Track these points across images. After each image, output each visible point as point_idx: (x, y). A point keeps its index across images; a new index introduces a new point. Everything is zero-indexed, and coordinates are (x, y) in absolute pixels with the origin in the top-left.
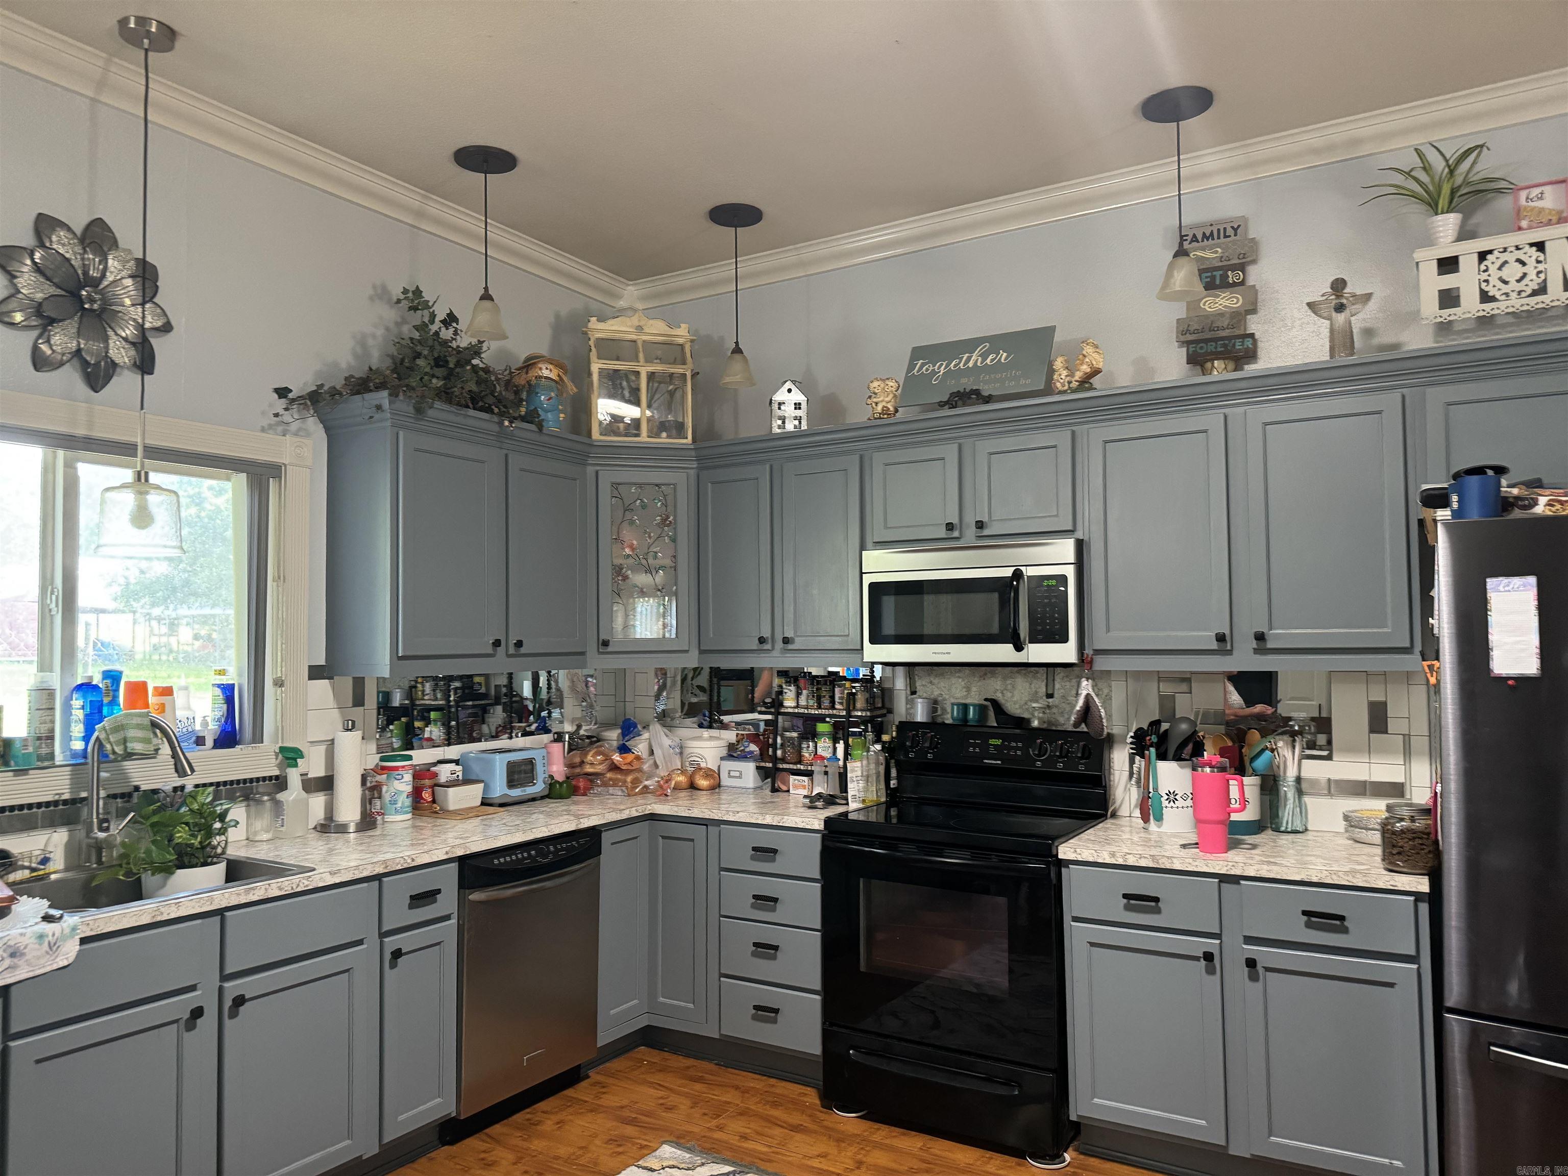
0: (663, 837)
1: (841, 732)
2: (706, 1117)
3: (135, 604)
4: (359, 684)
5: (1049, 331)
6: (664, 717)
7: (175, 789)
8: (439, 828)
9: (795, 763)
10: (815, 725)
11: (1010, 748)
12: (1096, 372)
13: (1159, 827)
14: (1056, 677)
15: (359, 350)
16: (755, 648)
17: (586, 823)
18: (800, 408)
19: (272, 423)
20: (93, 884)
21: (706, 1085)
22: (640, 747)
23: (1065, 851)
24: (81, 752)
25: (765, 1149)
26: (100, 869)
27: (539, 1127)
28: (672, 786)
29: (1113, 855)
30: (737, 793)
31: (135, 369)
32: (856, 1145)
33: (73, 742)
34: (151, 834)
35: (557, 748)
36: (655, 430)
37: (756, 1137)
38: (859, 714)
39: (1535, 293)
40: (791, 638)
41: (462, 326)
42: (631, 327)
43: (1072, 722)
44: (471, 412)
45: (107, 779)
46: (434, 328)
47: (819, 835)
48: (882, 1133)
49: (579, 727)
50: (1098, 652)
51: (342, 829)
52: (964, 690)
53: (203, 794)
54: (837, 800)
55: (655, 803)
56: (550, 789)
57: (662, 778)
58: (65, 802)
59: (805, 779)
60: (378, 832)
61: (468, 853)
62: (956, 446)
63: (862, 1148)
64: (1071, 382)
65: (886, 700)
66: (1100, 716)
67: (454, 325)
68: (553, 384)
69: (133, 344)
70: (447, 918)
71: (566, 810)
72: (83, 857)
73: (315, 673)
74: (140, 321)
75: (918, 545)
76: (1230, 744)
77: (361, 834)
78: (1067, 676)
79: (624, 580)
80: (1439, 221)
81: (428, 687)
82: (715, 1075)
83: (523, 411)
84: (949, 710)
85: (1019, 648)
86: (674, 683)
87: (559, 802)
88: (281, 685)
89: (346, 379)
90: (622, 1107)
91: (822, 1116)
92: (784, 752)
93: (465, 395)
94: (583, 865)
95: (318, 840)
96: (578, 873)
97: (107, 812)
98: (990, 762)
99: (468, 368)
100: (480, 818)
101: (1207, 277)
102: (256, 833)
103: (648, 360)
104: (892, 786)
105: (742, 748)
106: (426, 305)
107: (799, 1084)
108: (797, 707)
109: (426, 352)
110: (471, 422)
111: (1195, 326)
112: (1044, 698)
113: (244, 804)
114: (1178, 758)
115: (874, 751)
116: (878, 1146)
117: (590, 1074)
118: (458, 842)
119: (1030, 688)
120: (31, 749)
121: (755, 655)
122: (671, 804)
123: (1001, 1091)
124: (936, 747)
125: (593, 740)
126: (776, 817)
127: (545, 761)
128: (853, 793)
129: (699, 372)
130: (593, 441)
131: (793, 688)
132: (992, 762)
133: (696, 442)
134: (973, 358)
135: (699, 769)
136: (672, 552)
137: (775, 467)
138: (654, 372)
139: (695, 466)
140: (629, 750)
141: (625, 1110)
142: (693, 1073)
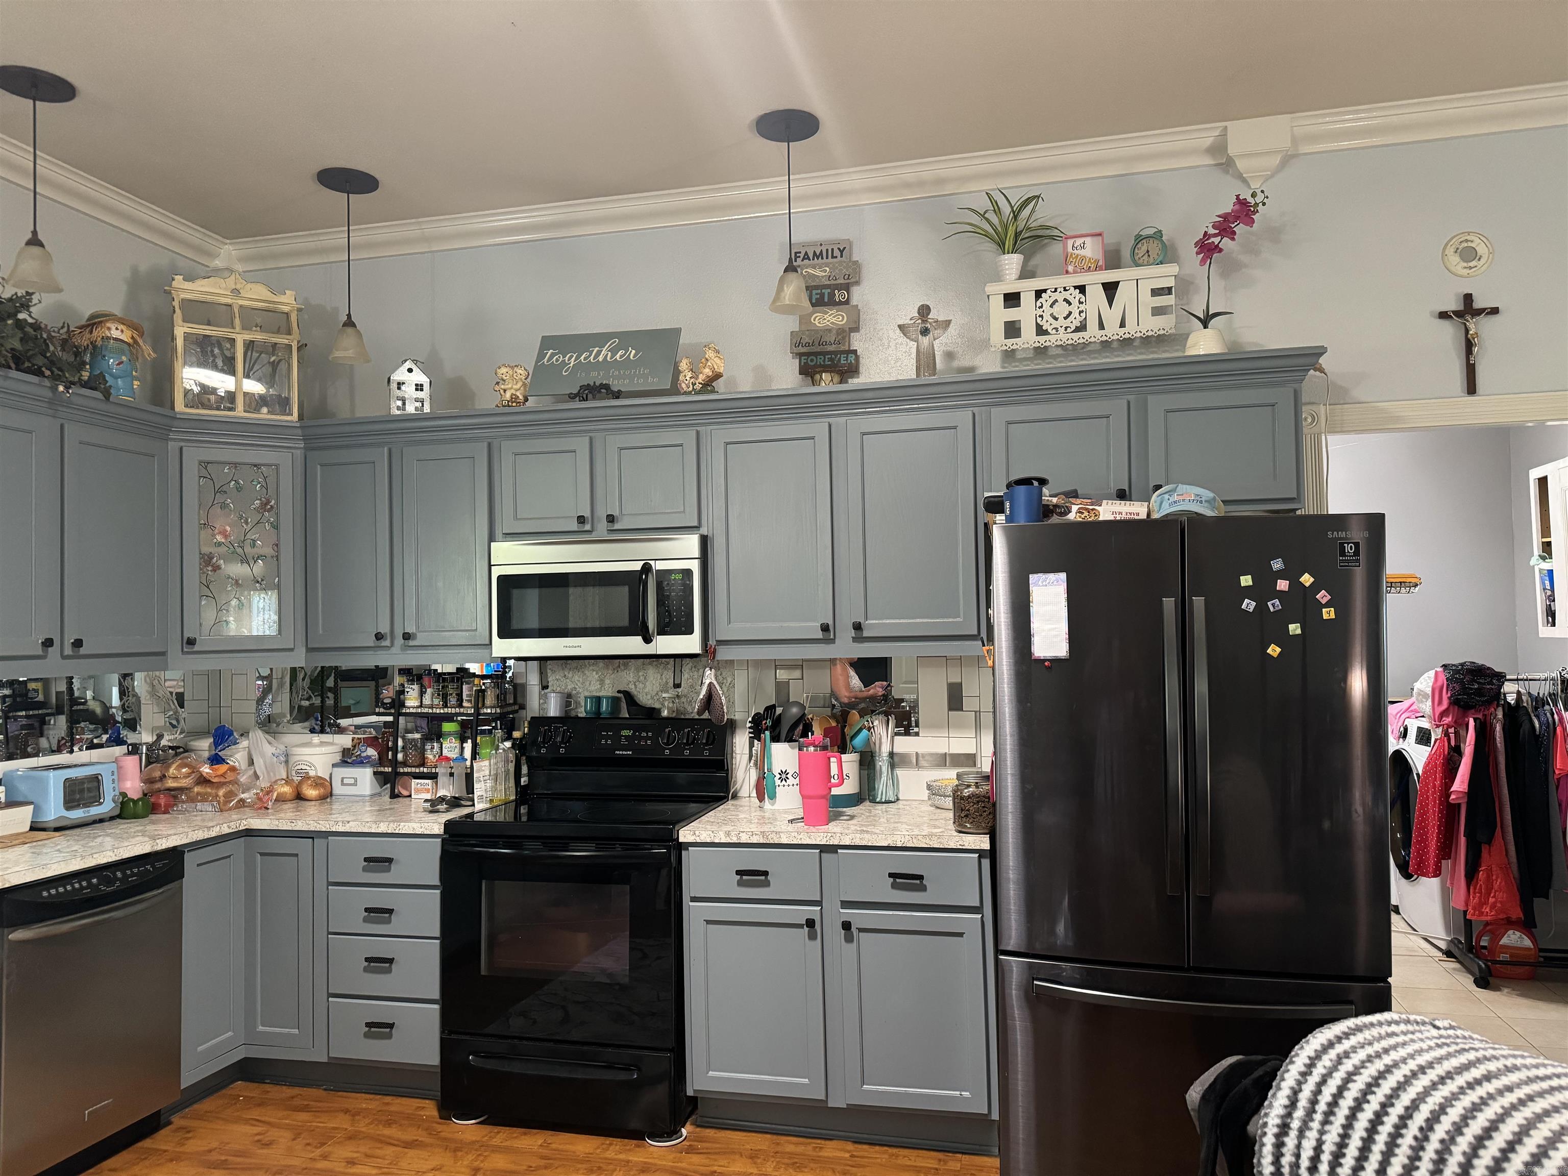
0: (262, 854)
1: (469, 731)
2: (309, 1148)
5: (676, 333)
6: (268, 724)
9: (418, 766)
10: (442, 725)
11: (641, 738)
12: (718, 376)
13: (773, 805)
14: (682, 668)
16: (373, 645)
17: (164, 844)
18: (422, 390)
21: (312, 1113)
22: (237, 756)
23: (685, 835)
25: (374, 1172)
28: (274, 798)
29: (728, 834)
30: (352, 802)
32: (474, 1152)
35: (131, 761)
36: (254, 404)
37: (366, 1160)
38: (489, 711)
39: (1077, 330)
40: (413, 633)
42: (226, 289)
43: (696, 710)
44: (14, 373)
47: (439, 840)
48: (502, 1136)
49: (160, 737)
50: (720, 642)
52: (599, 682)
54: (462, 802)
55: (252, 817)
56: (121, 808)
57: (262, 790)
59: (429, 782)
61: (7, 886)
62: (587, 439)
63: (480, 1155)
64: (695, 384)
65: (519, 695)
66: (721, 703)
68: (126, 347)
71: (140, 831)
75: (549, 538)
76: (834, 724)
78: (693, 666)
79: (215, 571)
80: (1005, 260)
82: (321, 1102)
83: (85, 375)
84: (583, 703)
85: (648, 640)
86: (281, 685)
87: (134, 822)
90: (210, 1151)
91: (439, 1128)
92: (406, 756)
93: (6, 354)
94: (160, 891)
98: (622, 752)
99: (10, 322)
100: (28, 845)
101: (817, 294)
103: (245, 327)
104: (522, 784)
105: (358, 753)
107: (417, 1098)
108: (421, 706)
110: (13, 385)
111: (806, 339)
112: (673, 688)
114: (789, 739)
115: (504, 750)
116: (497, 1149)
117: (173, 1120)
119: (661, 679)
121: (372, 652)
122: (272, 817)
123: (622, 1076)
124: (568, 741)
125: (178, 751)
126: (391, 825)
127: (115, 777)
128: (479, 793)
129: (306, 345)
130: (176, 413)
131: (416, 687)
132: (624, 753)
133: (303, 419)
134: (603, 353)
135: (307, 777)
136: (274, 540)
137: (394, 450)
138: (254, 341)
139: (302, 446)
140: (224, 760)
141: (213, 1153)
142: (297, 1102)
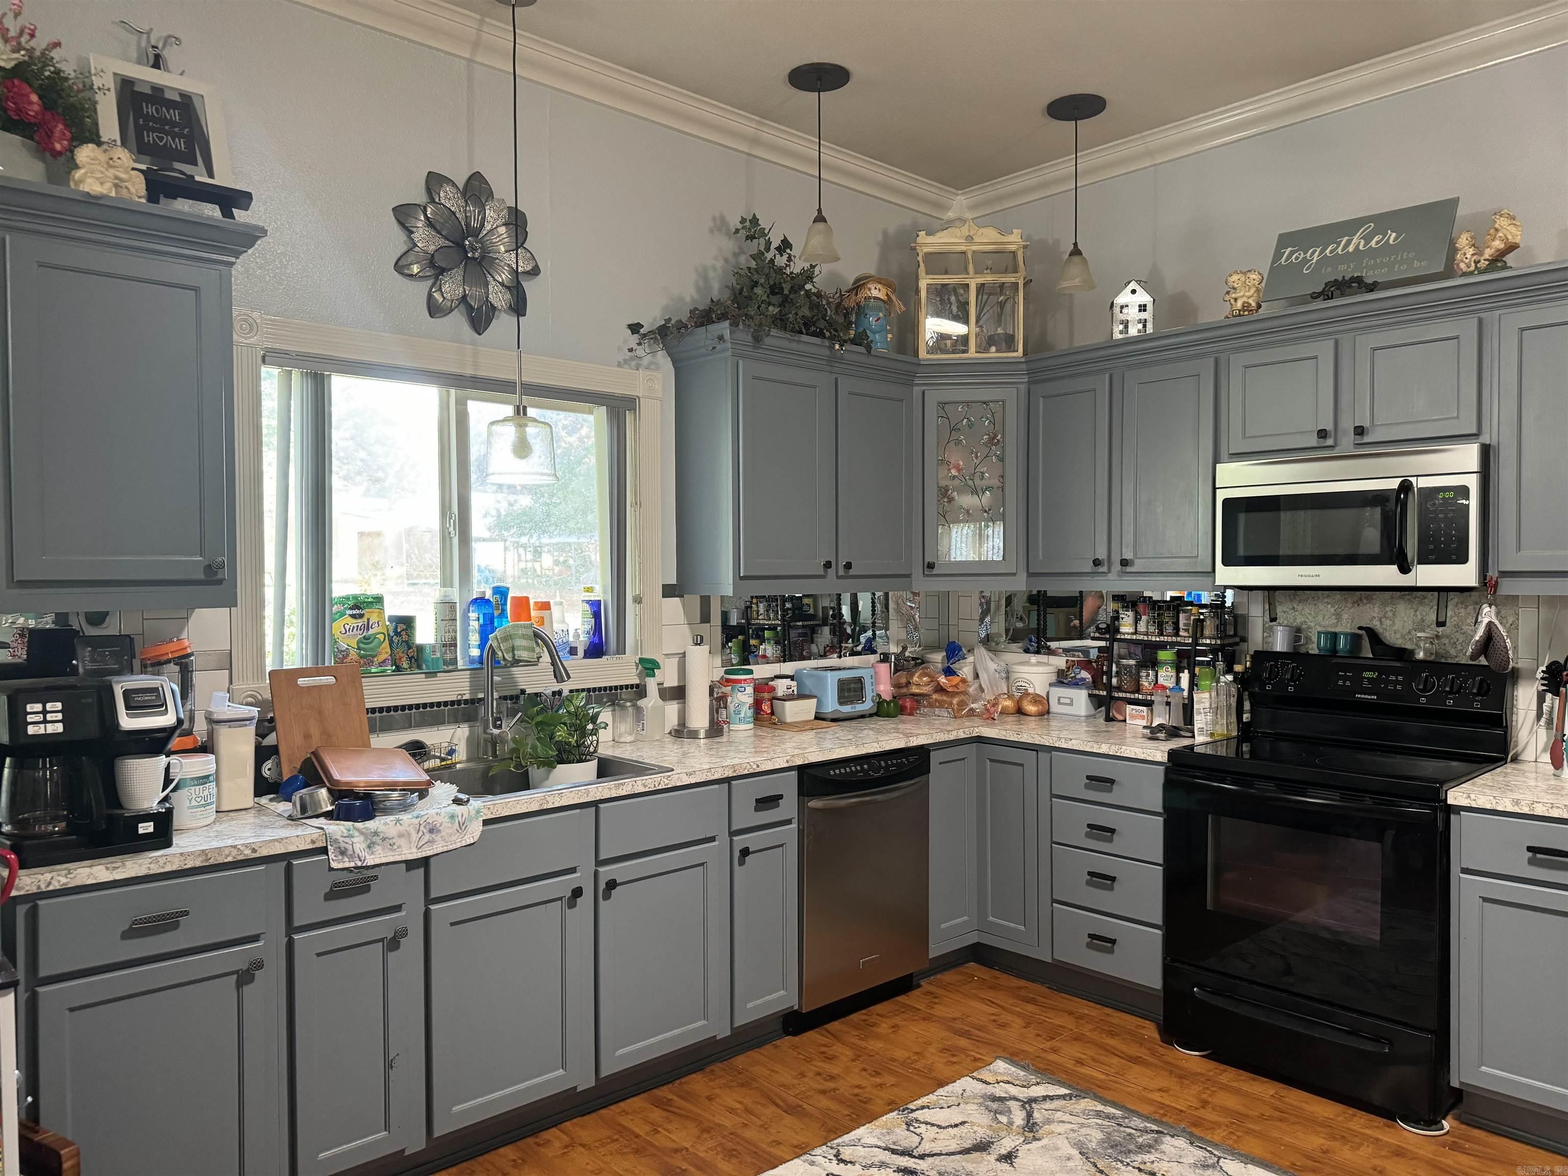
0: (991, 760)
1: (1185, 661)
2: (1039, 1039)
3: (506, 533)
4: (705, 601)
5: (1451, 204)
6: (987, 641)
7: (554, 693)
8: (779, 738)
9: (1133, 692)
10: (1156, 653)
11: (1388, 682)
12: (1512, 248)
14: (1449, 603)
15: (701, 283)
16: (1089, 570)
17: (915, 742)
18: (1145, 310)
19: (627, 358)
20: (490, 774)
21: (1039, 1007)
22: (965, 670)
23: (1456, 796)
24: (477, 659)
25: (1102, 1077)
26: (495, 762)
27: (874, 1029)
28: (999, 710)
29: (1517, 802)
30: (1068, 721)
31: (511, 312)
32: (1200, 1084)
33: (471, 650)
34: (536, 731)
35: (884, 668)
36: (984, 345)
37: (1093, 1063)
38: (1208, 641)
40: (1130, 560)
41: (796, 251)
42: (961, 237)
43: (1468, 654)
44: (805, 338)
45: (499, 683)
46: (769, 256)
47: (1162, 768)
48: (1229, 1075)
49: (905, 648)
50: (1504, 574)
51: (694, 735)
52: (1334, 617)
53: (577, 698)
54: (1181, 732)
55: (982, 726)
56: (878, 707)
57: (989, 702)
58: (466, 702)
59: (1144, 708)
60: (724, 739)
61: (806, 762)
62: (1331, 343)
63: (1207, 1088)
64: (1479, 261)
65: (1240, 626)
66: (1505, 647)
67: (788, 251)
68: (881, 304)
69: (508, 288)
70: (789, 822)
71: (894, 728)
72: (481, 750)
73: (669, 591)
74: (514, 266)
75: (1282, 456)
77: (711, 740)
78: (1462, 603)
79: (950, 502)
81: (762, 608)
82: (1048, 999)
83: (852, 333)
84: (1315, 639)
85: (1405, 570)
86: (998, 608)
87: (888, 721)
88: (640, 602)
89: (691, 312)
90: (955, 1019)
91: (1162, 1051)
92: (1120, 681)
93: (799, 320)
94: (912, 782)
95: (674, 743)
96: (907, 790)
97: (499, 712)
98: (1363, 696)
99: (802, 293)
100: (815, 731)
102: (620, 736)
103: (977, 272)
104: (1244, 720)
105: (1073, 675)
106: (763, 233)
107: (1137, 1016)
108: (1136, 633)
109: (762, 281)
110: (802, 347)
112: (1434, 625)
113: (610, 709)
115: (1226, 683)
116: (1224, 1088)
117: (922, 983)
118: (797, 752)
119: (1415, 615)
120: (438, 655)
121: (1089, 578)
122: (999, 728)
123: (1370, 1047)
124: (1298, 679)
125: (918, 661)
126: (1113, 747)
127: (873, 680)
128: (1200, 726)
129: (1031, 280)
130: (920, 360)
131: (1130, 613)
132: (1366, 697)
133: (1027, 355)
134: (1354, 242)
135: (1026, 694)
136: (1000, 472)
137: (1115, 377)
138: (984, 284)
139: (1026, 380)
140: (955, 672)
141: (957, 1021)
142: (1023, 993)
